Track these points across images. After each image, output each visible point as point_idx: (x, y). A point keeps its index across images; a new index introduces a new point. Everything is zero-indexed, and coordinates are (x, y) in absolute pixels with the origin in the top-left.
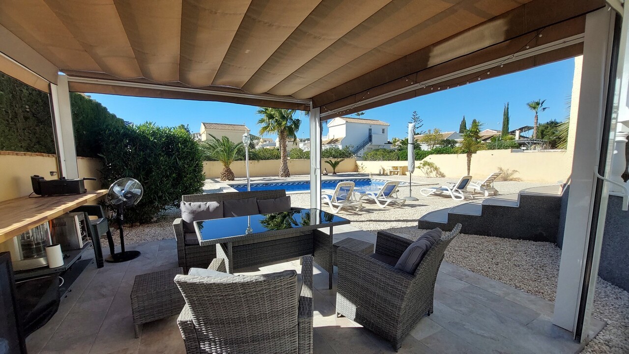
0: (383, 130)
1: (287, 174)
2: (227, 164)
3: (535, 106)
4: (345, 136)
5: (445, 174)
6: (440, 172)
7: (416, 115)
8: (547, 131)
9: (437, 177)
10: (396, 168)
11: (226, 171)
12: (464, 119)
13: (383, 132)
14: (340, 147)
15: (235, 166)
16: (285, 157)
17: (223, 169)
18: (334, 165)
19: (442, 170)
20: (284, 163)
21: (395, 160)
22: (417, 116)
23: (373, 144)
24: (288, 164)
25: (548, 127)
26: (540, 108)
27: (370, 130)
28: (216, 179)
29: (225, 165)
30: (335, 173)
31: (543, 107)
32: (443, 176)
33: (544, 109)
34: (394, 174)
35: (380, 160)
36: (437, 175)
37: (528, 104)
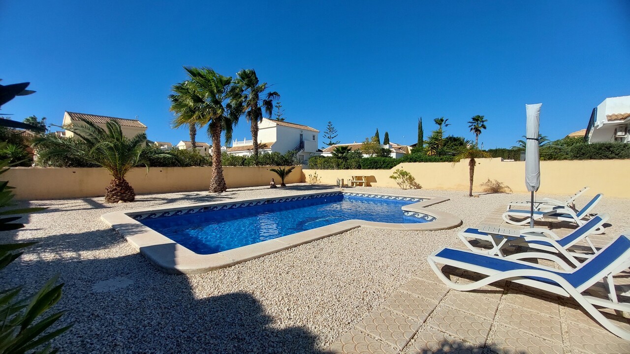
0: (314, 136)
1: (222, 186)
2: (119, 173)
3: (440, 122)
4: (276, 140)
5: (421, 185)
6: (415, 183)
7: (331, 125)
8: (448, 144)
9: (411, 188)
10: (359, 178)
11: (117, 185)
12: (377, 131)
13: (314, 139)
14: (270, 152)
15: (134, 176)
16: (219, 162)
17: (110, 181)
18: (282, 174)
19: (417, 181)
20: (218, 172)
21: (355, 168)
22: (332, 127)
23: (305, 151)
24: (223, 173)
25: (448, 142)
26: (443, 124)
27: (301, 135)
28: (95, 199)
29: (116, 175)
30: (283, 185)
31: (446, 124)
32: (419, 187)
33: (447, 125)
34: (357, 185)
35: (333, 168)
36: (412, 186)
37: (435, 120)
